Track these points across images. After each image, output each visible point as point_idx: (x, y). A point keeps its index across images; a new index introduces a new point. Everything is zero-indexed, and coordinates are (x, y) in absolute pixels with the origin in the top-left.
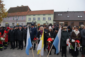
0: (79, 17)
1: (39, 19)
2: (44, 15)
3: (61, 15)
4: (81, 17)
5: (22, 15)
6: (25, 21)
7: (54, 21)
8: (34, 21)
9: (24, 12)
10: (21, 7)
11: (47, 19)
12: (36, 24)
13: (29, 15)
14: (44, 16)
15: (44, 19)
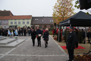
0: (50, 21)
1: (19, 23)
2: (24, 19)
3: (38, 19)
4: (52, 21)
5: (5, 20)
6: (7, 24)
7: (31, 24)
8: (15, 25)
9: (6, 17)
10: (3, 11)
11: (26, 23)
12: (17, 27)
13: (11, 20)
14: (24, 21)
15: (24, 23)
